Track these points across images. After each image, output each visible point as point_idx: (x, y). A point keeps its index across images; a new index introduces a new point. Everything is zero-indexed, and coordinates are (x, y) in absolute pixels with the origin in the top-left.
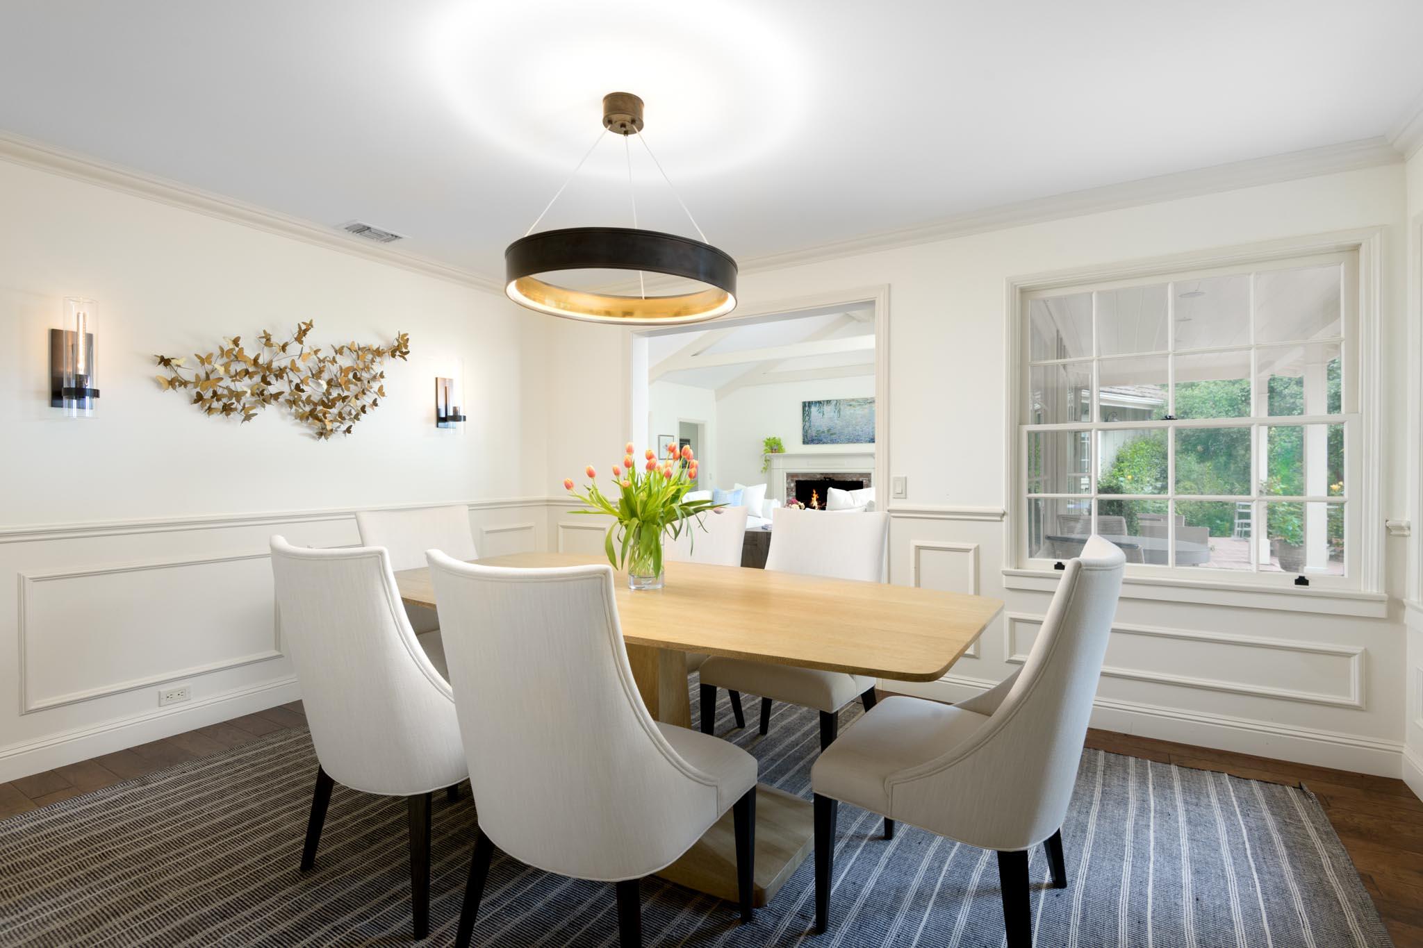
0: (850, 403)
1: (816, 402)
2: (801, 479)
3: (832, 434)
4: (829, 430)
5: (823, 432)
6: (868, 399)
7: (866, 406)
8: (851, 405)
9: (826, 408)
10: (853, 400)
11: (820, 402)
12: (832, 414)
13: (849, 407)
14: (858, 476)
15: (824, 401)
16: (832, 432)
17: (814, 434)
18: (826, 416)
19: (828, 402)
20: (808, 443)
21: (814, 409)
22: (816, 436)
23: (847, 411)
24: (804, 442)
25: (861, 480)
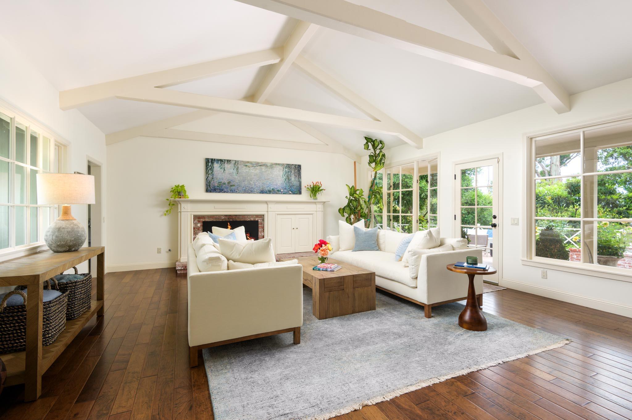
0: (246, 164)
1: (218, 160)
2: (207, 220)
3: (231, 186)
4: (229, 183)
5: (225, 184)
6: (259, 163)
7: (258, 168)
8: (246, 166)
9: (226, 166)
10: (248, 162)
11: (221, 160)
12: (232, 171)
13: (245, 167)
14: (254, 216)
15: (225, 160)
16: (232, 183)
17: (216, 185)
18: (227, 171)
19: (229, 161)
20: (210, 192)
21: (216, 166)
22: (218, 186)
23: (244, 170)
24: (207, 191)
25: (257, 219)
